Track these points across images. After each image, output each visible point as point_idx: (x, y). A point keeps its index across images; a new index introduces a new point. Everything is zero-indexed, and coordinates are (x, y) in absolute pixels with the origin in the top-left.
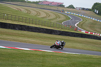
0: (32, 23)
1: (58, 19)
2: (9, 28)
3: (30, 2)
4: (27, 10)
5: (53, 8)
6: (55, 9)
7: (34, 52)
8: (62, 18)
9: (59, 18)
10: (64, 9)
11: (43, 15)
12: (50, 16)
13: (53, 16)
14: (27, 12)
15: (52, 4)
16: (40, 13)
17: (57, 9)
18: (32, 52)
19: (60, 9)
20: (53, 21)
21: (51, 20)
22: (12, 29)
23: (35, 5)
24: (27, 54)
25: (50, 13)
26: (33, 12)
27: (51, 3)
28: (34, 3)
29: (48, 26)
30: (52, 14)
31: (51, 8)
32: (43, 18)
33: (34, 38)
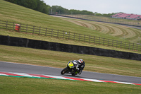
0: (103, 45)
1: (140, 39)
2: (71, 52)
3: (99, 15)
4: (95, 26)
5: (132, 23)
6: (135, 24)
11: (118, 32)
12: (127, 34)
13: (132, 34)
14: (95, 28)
15: (131, 17)
16: (113, 30)
18: (104, 85)
20: (132, 42)
22: (75, 52)
23: (107, 19)
24: (97, 87)
25: (128, 31)
26: (105, 28)
27: (129, 15)
28: (105, 15)
29: (125, 48)
30: (131, 31)
31: (129, 23)
33: (107, 65)
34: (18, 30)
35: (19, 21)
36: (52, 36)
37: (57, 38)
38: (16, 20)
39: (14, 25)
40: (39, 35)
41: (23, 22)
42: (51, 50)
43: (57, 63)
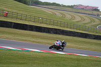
0: (67, 27)
1: (93, 24)
2: (44, 32)
4: (62, 14)
5: (88, 12)
6: (90, 13)
7: (69, 56)
8: (97, 22)
9: (94, 22)
10: (98, 13)
11: (78, 19)
12: (84, 20)
13: (87, 20)
14: (61, 16)
15: (87, 8)
16: (74, 17)
17: (91, 13)
18: (67, 56)
19: (95, 13)
20: (87, 25)
21: (86, 24)
22: (46, 32)
23: (70, 9)
24: (62, 58)
25: (85, 18)
26: (68, 16)
27: (86, 7)
28: (69, 6)
29: (83, 30)
30: (87, 18)
31: (86, 12)
32: (78, 22)
34: (6, 16)
35: (7, 9)
36: (30, 21)
37: (34, 22)
38: (5, 9)
39: (3, 12)
40: (21, 19)
41: (10, 10)
42: (30, 30)
43: (34, 40)
